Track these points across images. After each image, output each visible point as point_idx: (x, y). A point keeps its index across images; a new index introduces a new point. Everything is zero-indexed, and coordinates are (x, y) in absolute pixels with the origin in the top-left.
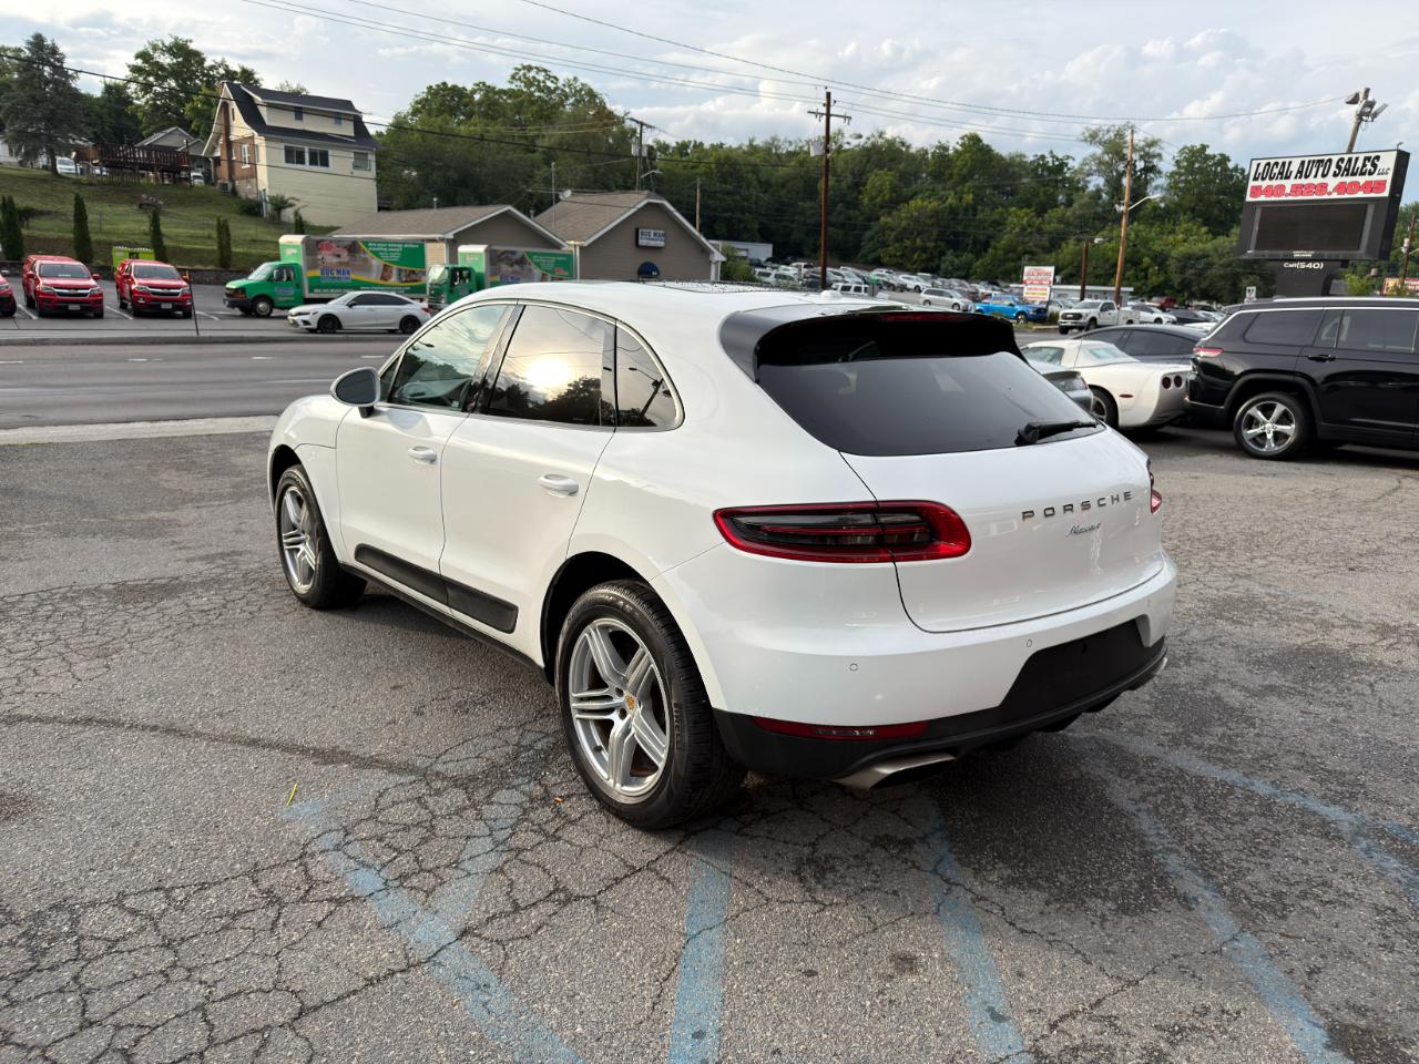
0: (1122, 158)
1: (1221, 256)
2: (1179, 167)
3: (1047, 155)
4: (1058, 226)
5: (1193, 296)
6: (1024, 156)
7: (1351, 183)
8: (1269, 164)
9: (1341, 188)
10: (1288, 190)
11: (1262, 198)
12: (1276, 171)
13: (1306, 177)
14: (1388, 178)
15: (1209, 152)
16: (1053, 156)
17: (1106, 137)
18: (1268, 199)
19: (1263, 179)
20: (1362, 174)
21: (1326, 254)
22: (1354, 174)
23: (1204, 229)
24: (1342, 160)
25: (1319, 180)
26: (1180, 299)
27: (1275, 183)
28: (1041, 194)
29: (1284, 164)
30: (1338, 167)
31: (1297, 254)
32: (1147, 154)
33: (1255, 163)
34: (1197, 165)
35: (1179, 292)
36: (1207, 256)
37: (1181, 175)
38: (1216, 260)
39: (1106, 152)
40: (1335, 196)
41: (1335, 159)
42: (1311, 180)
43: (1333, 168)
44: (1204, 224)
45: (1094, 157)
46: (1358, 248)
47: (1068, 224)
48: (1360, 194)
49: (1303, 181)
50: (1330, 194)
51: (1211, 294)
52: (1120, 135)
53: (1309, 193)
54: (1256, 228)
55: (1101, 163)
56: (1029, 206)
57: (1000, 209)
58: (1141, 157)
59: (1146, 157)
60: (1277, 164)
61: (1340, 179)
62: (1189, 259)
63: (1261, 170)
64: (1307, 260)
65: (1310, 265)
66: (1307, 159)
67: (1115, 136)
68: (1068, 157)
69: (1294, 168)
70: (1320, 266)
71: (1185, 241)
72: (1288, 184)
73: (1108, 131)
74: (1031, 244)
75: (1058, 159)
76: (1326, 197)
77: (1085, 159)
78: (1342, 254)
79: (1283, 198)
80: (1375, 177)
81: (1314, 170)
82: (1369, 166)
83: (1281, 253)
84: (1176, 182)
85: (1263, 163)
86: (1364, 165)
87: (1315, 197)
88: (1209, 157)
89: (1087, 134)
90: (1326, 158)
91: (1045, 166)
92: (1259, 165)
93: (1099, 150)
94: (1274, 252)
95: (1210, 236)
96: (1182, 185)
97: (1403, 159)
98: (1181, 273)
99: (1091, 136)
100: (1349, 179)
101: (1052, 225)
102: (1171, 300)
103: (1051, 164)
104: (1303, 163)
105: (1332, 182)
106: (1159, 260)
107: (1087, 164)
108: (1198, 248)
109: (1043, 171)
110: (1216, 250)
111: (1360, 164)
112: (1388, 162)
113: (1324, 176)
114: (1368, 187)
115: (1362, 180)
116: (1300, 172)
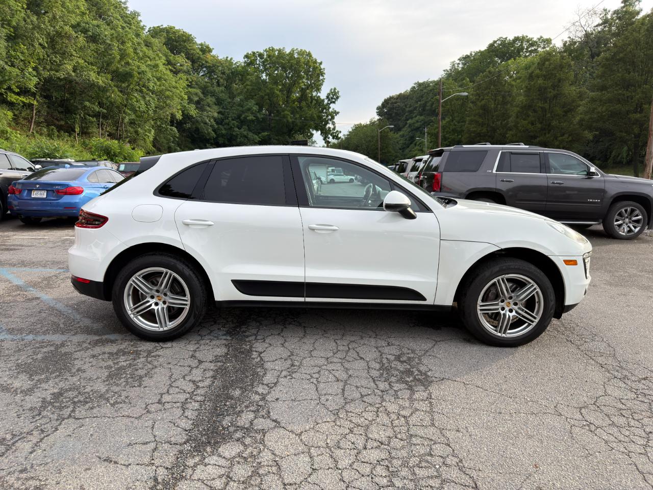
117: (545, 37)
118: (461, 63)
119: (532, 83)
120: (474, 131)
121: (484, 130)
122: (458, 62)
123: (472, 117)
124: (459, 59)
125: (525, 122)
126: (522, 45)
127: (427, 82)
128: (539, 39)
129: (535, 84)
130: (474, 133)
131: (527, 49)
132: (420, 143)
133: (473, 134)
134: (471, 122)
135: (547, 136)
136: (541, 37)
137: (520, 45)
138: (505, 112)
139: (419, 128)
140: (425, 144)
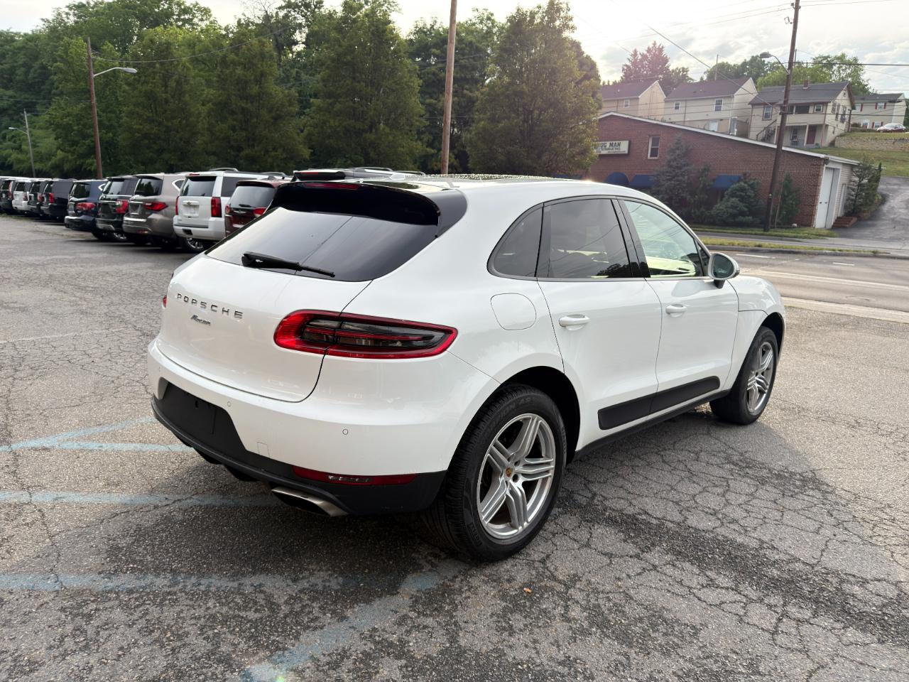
117: (202, 5)
118: (71, 12)
119: (228, 71)
120: (139, 129)
121: (155, 130)
122: (67, 10)
123: (131, 107)
124: (67, 7)
125: (224, 126)
126: (170, 7)
127: (7, 33)
128: (194, 6)
129: (231, 72)
130: (138, 133)
131: (179, 15)
132: (13, 137)
133: (137, 135)
134: (131, 114)
135: (256, 148)
136: (197, 4)
137: (168, 8)
138: (184, 106)
139: (7, 109)
140: (25, 140)
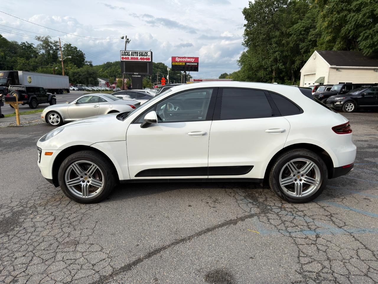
0: (49, 46)
1: (83, 73)
2: (65, 49)
3: (25, 42)
4: (34, 63)
5: (77, 83)
6: (17, 42)
7: (143, 58)
8: (124, 52)
9: (141, 59)
10: (130, 59)
11: (124, 60)
12: (126, 54)
13: (133, 56)
14: (150, 57)
15: (72, 46)
16: (28, 43)
17: (43, 39)
18: (126, 60)
19: (124, 55)
20: (145, 56)
21: (141, 73)
22: (143, 56)
23: (75, 66)
24: (140, 52)
25: (136, 57)
26: (74, 84)
27: (127, 57)
28: (26, 54)
29: (128, 52)
30: (140, 54)
31: (135, 74)
32: (56, 45)
33: (121, 52)
34: (69, 49)
35: (74, 82)
36: (79, 73)
37: (66, 51)
38: (81, 73)
39: (44, 43)
40: (140, 60)
41: (139, 52)
42: (134, 56)
43: (139, 54)
44: (75, 64)
45: (40, 44)
46: (147, 72)
47: (37, 63)
48: (145, 61)
49: (133, 57)
50: (139, 60)
51: (82, 82)
52: (46, 39)
53: (135, 60)
54: (125, 67)
55: (43, 46)
56: (23, 57)
57: (14, 58)
58: (54, 46)
59: (56, 46)
60: (126, 52)
61: (140, 57)
62: (75, 73)
63: (123, 53)
64: (137, 75)
65: (138, 76)
66: (133, 52)
67: (45, 39)
68: (32, 44)
69: (130, 53)
70: (140, 76)
71: (71, 69)
72: (130, 57)
73: (43, 38)
74: (27, 68)
75: (29, 44)
76: (138, 61)
77: (38, 45)
78: (144, 74)
79: (129, 60)
80: (147, 57)
81: (135, 54)
82: (146, 54)
83: (131, 73)
84: (65, 53)
85: (123, 52)
86: (145, 54)
87: (136, 60)
88: (72, 47)
89: (37, 38)
90: (137, 52)
91: (25, 46)
92: (122, 52)
93: (42, 43)
94: (130, 73)
95: (77, 68)
96: (66, 54)
97: (152, 53)
98: (73, 77)
99: (38, 38)
100: (142, 57)
101: (32, 63)
102: (72, 84)
103: (27, 45)
104: (132, 52)
105: (139, 57)
106: (66, 73)
107: (39, 46)
108: (75, 70)
109: (25, 47)
110: (81, 71)
111: (144, 54)
112: (149, 54)
113: (137, 56)
114: (146, 59)
115: (145, 57)
116: (132, 54)
